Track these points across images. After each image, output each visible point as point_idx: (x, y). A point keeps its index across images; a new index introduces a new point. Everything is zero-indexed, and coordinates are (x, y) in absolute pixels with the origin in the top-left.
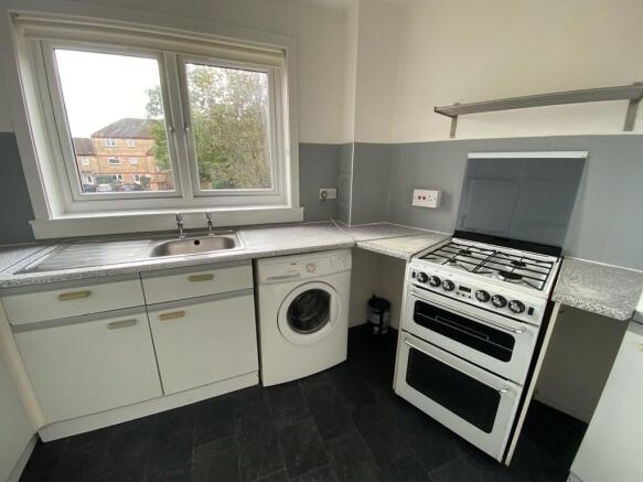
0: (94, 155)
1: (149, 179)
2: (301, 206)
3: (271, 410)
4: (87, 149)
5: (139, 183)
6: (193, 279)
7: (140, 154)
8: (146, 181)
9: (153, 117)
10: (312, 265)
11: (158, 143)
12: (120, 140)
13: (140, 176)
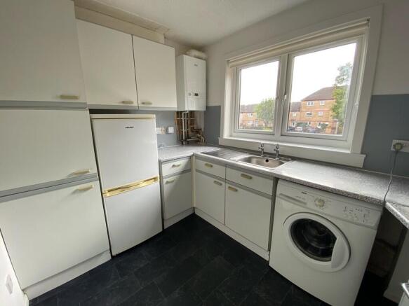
0: (299, 111)
1: (327, 125)
2: (362, 153)
3: (261, 279)
4: (298, 108)
5: (319, 127)
6: (243, 175)
7: (326, 109)
8: (324, 126)
9: (339, 85)
10: (323, 201)
11: (337, 102)
12: (317, 102)
13: (322, 123)
